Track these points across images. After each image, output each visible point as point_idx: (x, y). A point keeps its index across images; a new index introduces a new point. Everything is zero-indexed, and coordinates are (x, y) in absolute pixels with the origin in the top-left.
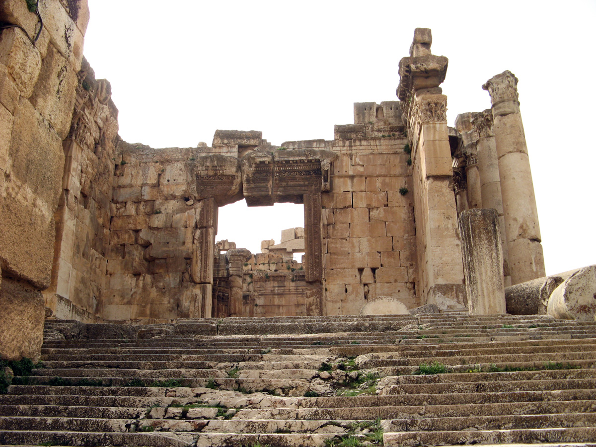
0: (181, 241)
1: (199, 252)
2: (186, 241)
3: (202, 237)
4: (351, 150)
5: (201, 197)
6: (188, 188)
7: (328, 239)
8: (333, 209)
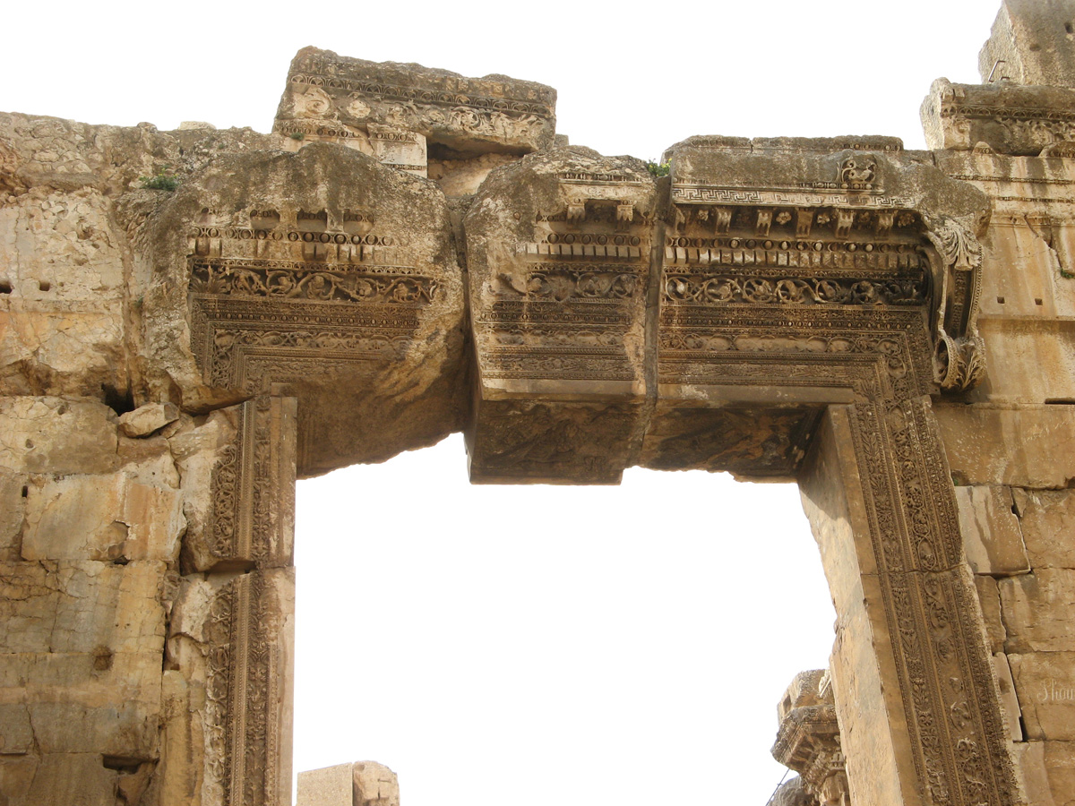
0: (87, 644)
1: (206, 719)
2: (116, 647)
3: (230, 624)
4: (1045, 201)
5: (214, 388)
6: (135, 338)
7: (1015, 658)
8: (1009, 488)
